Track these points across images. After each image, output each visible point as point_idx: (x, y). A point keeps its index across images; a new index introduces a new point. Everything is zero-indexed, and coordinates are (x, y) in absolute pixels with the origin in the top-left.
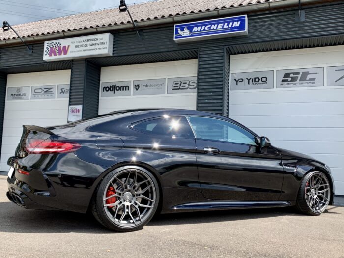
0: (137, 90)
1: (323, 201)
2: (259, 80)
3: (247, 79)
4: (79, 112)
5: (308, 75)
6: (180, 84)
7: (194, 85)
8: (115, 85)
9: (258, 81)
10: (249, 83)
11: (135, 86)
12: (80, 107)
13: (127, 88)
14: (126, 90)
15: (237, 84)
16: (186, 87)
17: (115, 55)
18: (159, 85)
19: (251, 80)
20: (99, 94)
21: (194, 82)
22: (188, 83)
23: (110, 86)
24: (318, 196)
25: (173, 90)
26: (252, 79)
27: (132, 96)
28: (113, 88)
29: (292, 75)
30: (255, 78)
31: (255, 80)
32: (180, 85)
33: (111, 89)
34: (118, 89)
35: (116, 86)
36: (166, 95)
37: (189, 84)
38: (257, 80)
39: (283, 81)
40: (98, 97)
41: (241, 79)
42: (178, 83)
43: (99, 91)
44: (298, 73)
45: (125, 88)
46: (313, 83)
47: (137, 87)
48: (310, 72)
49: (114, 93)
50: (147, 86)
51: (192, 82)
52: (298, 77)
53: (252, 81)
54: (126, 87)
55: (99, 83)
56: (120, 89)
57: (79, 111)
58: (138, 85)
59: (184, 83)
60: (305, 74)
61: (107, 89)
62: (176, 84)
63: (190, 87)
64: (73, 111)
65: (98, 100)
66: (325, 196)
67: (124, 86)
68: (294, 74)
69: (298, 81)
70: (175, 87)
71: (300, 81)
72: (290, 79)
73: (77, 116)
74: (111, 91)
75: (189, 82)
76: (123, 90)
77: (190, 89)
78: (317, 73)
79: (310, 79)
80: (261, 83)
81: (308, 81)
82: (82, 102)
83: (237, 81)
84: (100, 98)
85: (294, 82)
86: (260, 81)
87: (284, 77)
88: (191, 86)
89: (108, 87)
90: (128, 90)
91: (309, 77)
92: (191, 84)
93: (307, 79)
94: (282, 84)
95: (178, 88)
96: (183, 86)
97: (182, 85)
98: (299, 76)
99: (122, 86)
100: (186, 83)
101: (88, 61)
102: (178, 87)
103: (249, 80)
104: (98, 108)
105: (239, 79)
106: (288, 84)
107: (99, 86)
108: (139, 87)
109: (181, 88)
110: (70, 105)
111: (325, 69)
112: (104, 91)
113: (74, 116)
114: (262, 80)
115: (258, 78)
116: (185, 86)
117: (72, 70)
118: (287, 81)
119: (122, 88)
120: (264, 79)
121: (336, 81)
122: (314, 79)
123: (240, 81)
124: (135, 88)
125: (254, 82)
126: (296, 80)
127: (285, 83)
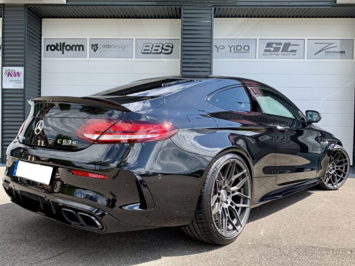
0: (95, 51)
1: (341, 176)
3: (229, 46)
4: (19, 76)
5: (290, 47)
6: (151, 46)
7: (168, 50)
8: (64, 43)
9: (241, 50)
10: (230, 51)
11: (92, 45)
12: (20, 70)
13: (81, 48)
14: (79, 50)
15: (218, 51)
16: (159, 51)
17: (69, 3)
18: (124, 47)
19: (232, 48)
20: (40, 53)
21: (169, 46)
22: (161, 46)
23: (57, 44)
24: (336, 171)
25: (143, 53)
26: (234, 47)
27: (88, 58)
28: (60, 47)
29: (274, 45)
30: (237, 46)
31: (237, 48)
32: (152, 48)
33: (59, 48)
34: (68, 48)
35: (66, 45)
36: (134, 59)
37: (162, 48)
38: (239, 48)
39: (265, 51)
40: (40, 57)
41: (222, 46)
42: (149, 46)
43: (40, 50)
44: (281, 44)
45: (77, 48)
46: (295, 55)
47: (95, 47)
48: (291, 44)
49: (63, 53)
50: (108, 46)
51: (166, 46)
52: (280, 48)
54: (79, 46)
55: (41, 39)
56: (71, 48)
57: (18, 74)
58: (97, 45)
59: (156, 46)
60: (287, 45)
61: (53, 48)
62: (146, 46)
63: (163, 51)
64: (9, 74)
65: (40, 61)
66: (343, 171)
67: (77, 45)
68: (277, 44)
69: (280, 52)
70: (145, 50)
71: (282, 52)
72: (272, 49)
73: (17, 82)
74: (58, 50)
75: (163, 45)
76: (76, 50)
77: (164, 53)
78: (298, 45)
79: (292, 51)
80: (243, 52)
81: (290, 53)
82: (22, 63)
83: (218, 48)
84: (43, 59)
85: (276, 53)
86: (242, 50)
87: (266, 47)
88: (166, 50)
89: (53, 45)
90: (83, 50)
91: (291, 48)
92: (164, 47)
93: (289, 50)
94: (264, 54)
95: (149, 52)
96: (155, 50)
97: (154, 48)
98: (282, 47)
99: (73, 45)
100: (159, 46)
101: (28, 8)
102: (149, 50)
103: (230, 48)
104: (40, 72)
105: (220, 46)
106: (271, 54)
107: (41, 42)
108: (97, 48)
109: (153, 51)
110: (3, 65)
111: (306, 41)
112: (47, 50)
113: (11, 81)
114: (244, 49)
115: (240, 46)
116: (158, 50)
117: (4, 18)
118: (269, 51)
119: (74, 47)
120: (246, 48)
121: (315, 55)
122: (295, 51)
123: (221, 49)
124: (92, 48)
125: (235, 50)
126: (278, 51)
127: (268, 53)
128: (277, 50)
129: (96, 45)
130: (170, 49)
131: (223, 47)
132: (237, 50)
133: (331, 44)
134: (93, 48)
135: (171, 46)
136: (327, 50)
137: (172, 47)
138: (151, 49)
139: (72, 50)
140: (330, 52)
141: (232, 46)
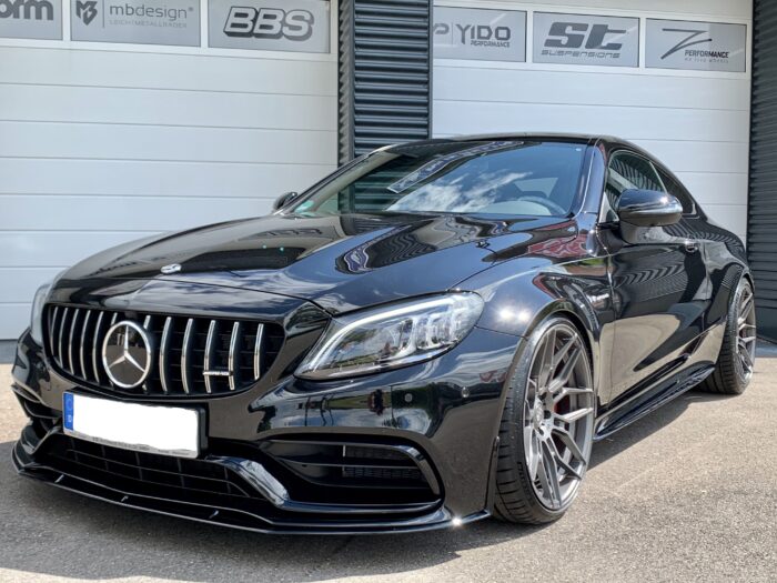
0: (87, 21)
2: (490, 33)
3: (458, 26)
5: (607, 35)
6: (252, 16)
7: (299, 28)
9: (488, 38)
10: (463, 41)
13: (44, 10)
14: (39, 16)
16: (275, 31)
18: (176, 14)
19: (468, 32)
21: (301, 18)
22: (280, 17)
25: (230, 34)
26: (473, 29)
27: (66, 43)
29: (569, 30)
30: (480, 28)
31: (479, 32)
32: (254, 21)
36: (204, 49)
37: (283, 23)
38: (485, 33)
39: (549, 43)
41: (443, 25)
42: (245, 15)
44: (584, 27)
45: (33, 9)
46: (616, 56)
47: (86, 10)
48: (609, 28)
51: (295, 18)
52: (583, 37)
53: (473, 37)
54: (39, 5)
58: (94, 3)
59: (266, 17)
60: (599, 32)
62: (237, 15)
63: (286, 31)
67: (33, 3)
68: (576, 27)
69: (582, 48)
70: (234, 25)
71: (587, 47)
72: (564, 40)
75: (285, 15)
76: (27, 16)
77: (288, 37)
78: (624, 32)
79: (611, 46)
80: (493, 44)
81: (606, 51)
85: (573, 50)
86: (493, 39)
87: (551, 34)
88: (292, 28)
90: (50, 17)
91: (608, 39)
92: (289, 20)
93: (604, 44)
94: (545, 53)
95: (246, 30)
96: (262, 27)
97: (261, 21)
98: (587, 34)
99: (20, 3)
100: (274, 17)
102: (245, 26)
103: (463, 31)
105: (436, 25)
106: (560, 52)
108: (95, 12)
109: (257, 30)
111: (643, 22)
114: (497, 36)
115: (488, 28)
116: (270, 27)
118: (557, 44)
119: (22, 8)
120: (503, 34)
121: (663, 58)
122: (617, 46)
123: (439, 32)
124: (78, 14)
125: (476, 39)
126: (578, 46)
127: (554, 49)
128: (575, 42)
129: (88, 3)
130: (305, 25)
131: (443, 29)
132: (479, 37)
133: (698, 32)
134: (82, 12)
135: (307, 17)
136: (689, 48)
137: (311, 21)
138: (250, 24)
139: (17, 16)
140: (695, 53)
141: (468, 27)
